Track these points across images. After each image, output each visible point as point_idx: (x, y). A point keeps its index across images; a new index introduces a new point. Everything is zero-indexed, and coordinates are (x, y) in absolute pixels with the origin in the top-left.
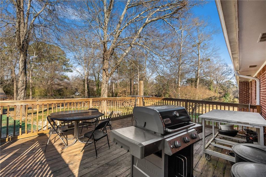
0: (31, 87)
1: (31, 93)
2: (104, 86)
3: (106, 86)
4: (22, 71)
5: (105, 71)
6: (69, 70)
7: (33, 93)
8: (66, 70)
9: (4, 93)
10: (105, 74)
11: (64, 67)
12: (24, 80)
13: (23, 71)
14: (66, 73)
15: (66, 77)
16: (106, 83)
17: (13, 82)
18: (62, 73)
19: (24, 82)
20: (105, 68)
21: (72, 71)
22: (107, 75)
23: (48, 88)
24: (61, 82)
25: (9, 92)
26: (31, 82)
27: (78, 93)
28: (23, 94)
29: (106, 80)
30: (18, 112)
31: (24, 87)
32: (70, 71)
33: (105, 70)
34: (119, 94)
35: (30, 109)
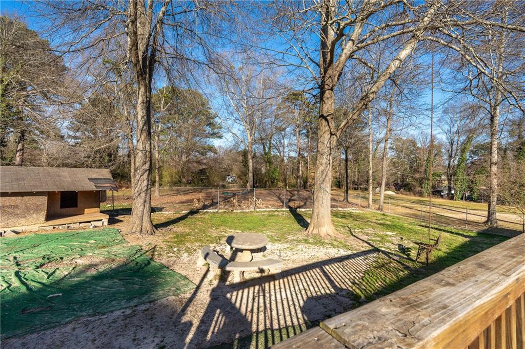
0: (157, 167)
1: (157, 179)
2: (324, 161)
3: (329, 160)
4: (143, 128)
5: (327, 120)
6: (215, 134)
7: (161, 178)
8: (212, 135)
9: (112, 179)
10: (327, 128)
11: (208, 129)
12: (148, 149)
13: (145, 127)
14: (211, 140)
15: (211, 149)
16: (330, 154)
17: (130, 157)
18: (204, 140)
19: (147, 154)
20: (327, 112)
21: (220, 137)
22: (332, 130)
23: (182, 169)
24: (202, 157)
25: (126, 175)
26: (157, 156)
27: (231, 177)
28: (145, 183)
29: (328, 145)
30: (136, 222)
31: (147, 166)
32: (217, 137)
33: (328, 118)
34: (310, 180)
35: (157, 213)
